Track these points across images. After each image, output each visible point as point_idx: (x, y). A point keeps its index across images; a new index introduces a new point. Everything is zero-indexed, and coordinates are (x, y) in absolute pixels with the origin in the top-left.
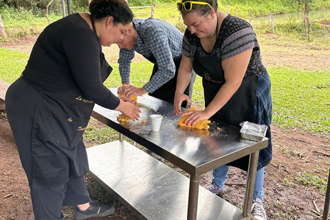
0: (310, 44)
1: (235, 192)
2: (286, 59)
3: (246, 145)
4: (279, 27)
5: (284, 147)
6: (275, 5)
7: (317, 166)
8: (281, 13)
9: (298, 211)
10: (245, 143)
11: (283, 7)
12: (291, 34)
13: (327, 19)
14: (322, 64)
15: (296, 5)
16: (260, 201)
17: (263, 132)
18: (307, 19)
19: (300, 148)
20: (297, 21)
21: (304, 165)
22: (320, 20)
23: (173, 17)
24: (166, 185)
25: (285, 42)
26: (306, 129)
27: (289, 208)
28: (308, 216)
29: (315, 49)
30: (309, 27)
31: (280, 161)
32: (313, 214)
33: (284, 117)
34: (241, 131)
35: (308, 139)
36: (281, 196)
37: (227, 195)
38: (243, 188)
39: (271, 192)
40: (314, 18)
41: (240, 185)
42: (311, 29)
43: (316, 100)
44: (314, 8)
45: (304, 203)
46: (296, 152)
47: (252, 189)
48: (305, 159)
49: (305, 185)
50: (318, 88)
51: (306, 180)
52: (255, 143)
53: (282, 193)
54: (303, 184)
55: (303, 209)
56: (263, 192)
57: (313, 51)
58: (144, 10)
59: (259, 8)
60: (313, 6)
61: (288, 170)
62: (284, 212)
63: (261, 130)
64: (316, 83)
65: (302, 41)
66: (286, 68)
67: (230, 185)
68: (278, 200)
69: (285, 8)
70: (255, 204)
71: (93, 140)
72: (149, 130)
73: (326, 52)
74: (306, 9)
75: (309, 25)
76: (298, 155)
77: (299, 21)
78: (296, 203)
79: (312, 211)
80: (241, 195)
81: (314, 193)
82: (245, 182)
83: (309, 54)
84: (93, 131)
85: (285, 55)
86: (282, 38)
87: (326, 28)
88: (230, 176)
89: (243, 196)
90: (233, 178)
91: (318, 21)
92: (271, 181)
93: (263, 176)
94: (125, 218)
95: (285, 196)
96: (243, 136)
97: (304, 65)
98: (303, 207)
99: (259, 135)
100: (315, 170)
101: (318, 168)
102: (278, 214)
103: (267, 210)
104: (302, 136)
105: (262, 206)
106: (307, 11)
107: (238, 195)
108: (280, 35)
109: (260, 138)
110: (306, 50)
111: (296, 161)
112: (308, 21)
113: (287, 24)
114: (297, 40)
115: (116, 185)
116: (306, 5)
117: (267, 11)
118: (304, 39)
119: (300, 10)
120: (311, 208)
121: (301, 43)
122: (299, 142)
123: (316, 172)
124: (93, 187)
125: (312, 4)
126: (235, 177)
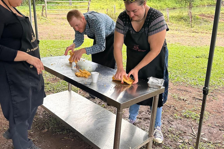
0: (192, 29)
1: (144, 123)
2: (177, 39)
3: (151, 91)
4: (173, 17)
5: (175, 94)
6: (170, 3)
7: (195, 106)
8: (174, 8)
9: (183, 134)
10: (150, 90)
11: (175, 4)
12: (180, 23)
13: (203, 13)
14: (199, 42)
15: (183, 3)
16: (159, 128)
17: (162, 84)
18: (191, 12)
19: (185, 95)
20: (184, 14)
21: (187, 106)
22: (199, 14)
23: (103, 9)
24: (100, 118)
25: (176, 28)
26: (188, 83)
27: (177, 132)
28: (188, 137)
29: (195, 32)
30: (191, 18)
31: (172, 103)
32: (192, 136)
33: (175, 75)
34: (148, 82)
35: (189, 90)
36: (172, 125)
37: (138, 124)
38: (148, 120)
39: (166, 123)
40: (196, 12)
41: (147, 118)
42: (193, 19)
43: (195, 65)
44: (195, 6)
45: (186, 129)
46: (182, 98)
47: (154, 121)
48: (187, 102)
49: (187, 118)
50: (197, 57)
51: (188, 115)
52: (157, 90)
53: (173, 123)
54: (186, 118)
55: (185, 133)
56: (161, 122)
57: (194, 34)
58: (82, 4)
59: (160, 4)
60: (194, 4)
61: (176, 109)
62: (174, 135)
63: (160, 82)
64: (195, 54)
65: (187, 27)
66: (176, 44)
67: (140, 118)
68: (171, 127)
69: (177, 5)
70: (156, 130)
71: (50, 91)
72: (90, 82)
73: (202, 34)
74: (190, 6)
75: (192, 17)
76: (183, 99)
77: (185, 14)
78: (181, 129)
79: (191, 134)
80: (147, 125)
81: (192, 123)
82: (150, 116)
83: (191, 36)
84: (50, 85)
85: (176, 36)
86: (174, 25)
87: (203, 19)
88: (140, 113)
89: (149, 125)
90: (142, 114)
91: (197, 14)
92: (166, 115)
93: (161, 113)
94: (72, 140)
95: (175, 125)
96: (150, 86)
97: (188, 42)
98: (186, 132)
99: (159, 85)
100: (193, 109)
101: (195, 108)
102: (170, 136)
103: (164, 133)
104: (186, 88)
105: (160, 131)
106: (191, 7)
107: (145, 124)
108: (173, 23)
109: (160, 87)
110: (189, 33)
111: (182, 103)
112: (191, 14)
113: (178, 16)
114: (184, 26)
115: (67, 119)
116: (190, 4)
117: (165, 7)
118: (188, 26)
119: (186, 6)
120: (190, 132)
121: (186, 29)
122: (184, 92)
123: (194, 110)
124: (51, 121)
125: (194, 3)
126: (144, 113)
